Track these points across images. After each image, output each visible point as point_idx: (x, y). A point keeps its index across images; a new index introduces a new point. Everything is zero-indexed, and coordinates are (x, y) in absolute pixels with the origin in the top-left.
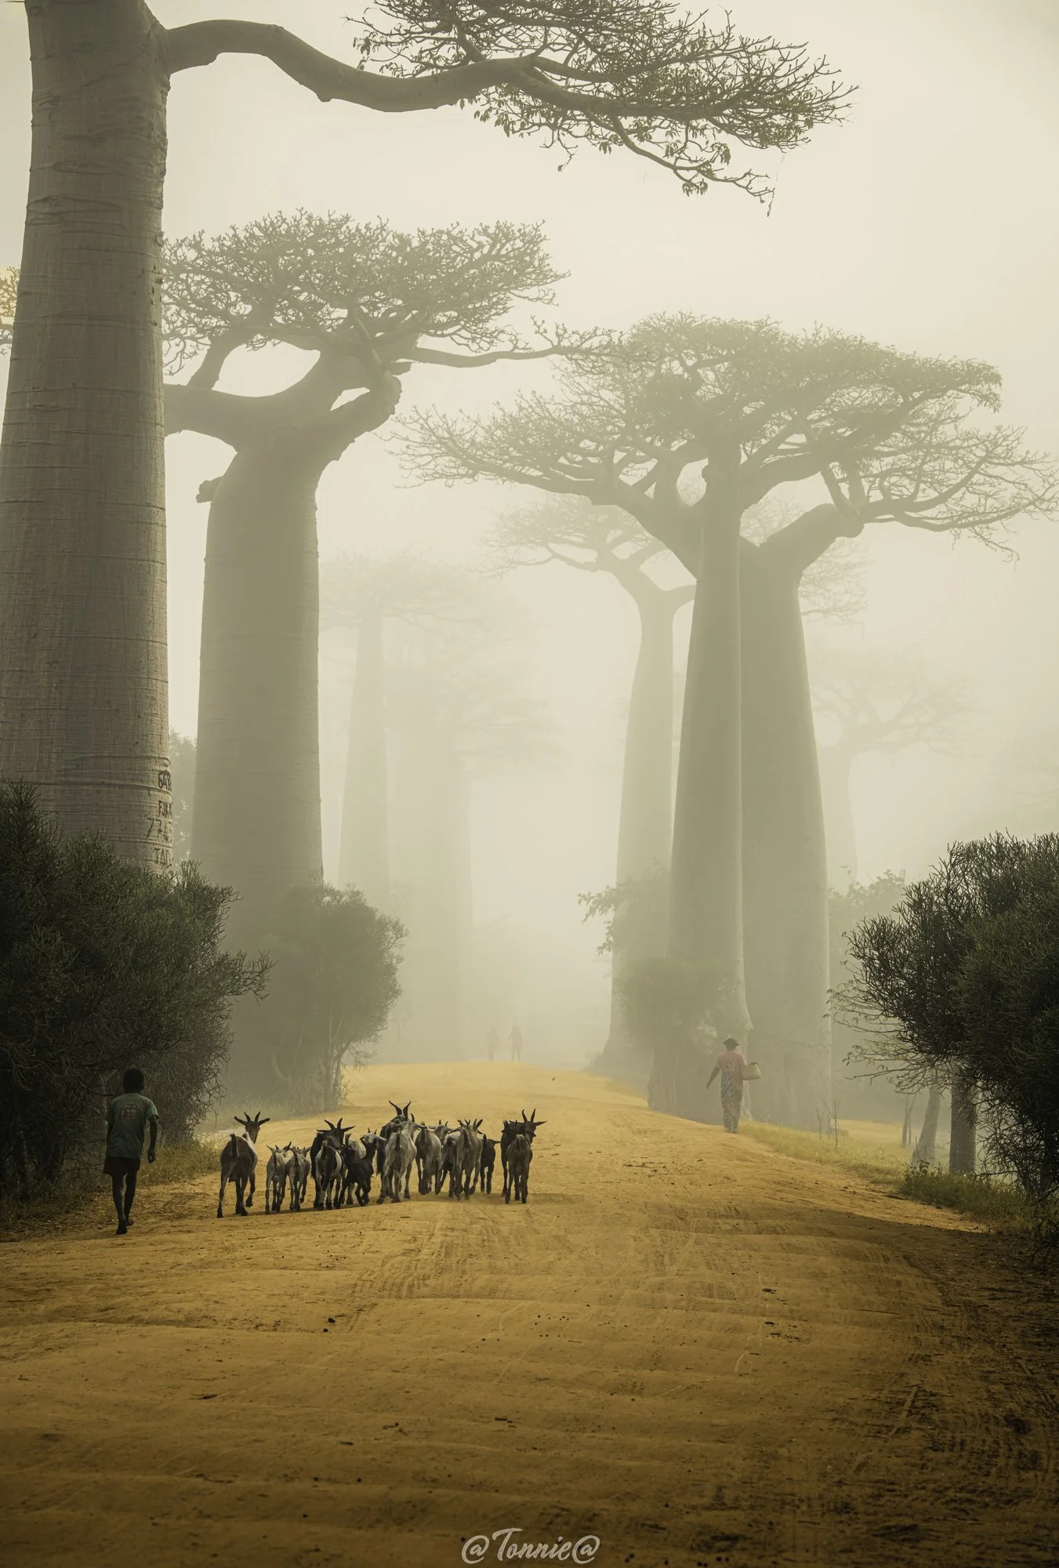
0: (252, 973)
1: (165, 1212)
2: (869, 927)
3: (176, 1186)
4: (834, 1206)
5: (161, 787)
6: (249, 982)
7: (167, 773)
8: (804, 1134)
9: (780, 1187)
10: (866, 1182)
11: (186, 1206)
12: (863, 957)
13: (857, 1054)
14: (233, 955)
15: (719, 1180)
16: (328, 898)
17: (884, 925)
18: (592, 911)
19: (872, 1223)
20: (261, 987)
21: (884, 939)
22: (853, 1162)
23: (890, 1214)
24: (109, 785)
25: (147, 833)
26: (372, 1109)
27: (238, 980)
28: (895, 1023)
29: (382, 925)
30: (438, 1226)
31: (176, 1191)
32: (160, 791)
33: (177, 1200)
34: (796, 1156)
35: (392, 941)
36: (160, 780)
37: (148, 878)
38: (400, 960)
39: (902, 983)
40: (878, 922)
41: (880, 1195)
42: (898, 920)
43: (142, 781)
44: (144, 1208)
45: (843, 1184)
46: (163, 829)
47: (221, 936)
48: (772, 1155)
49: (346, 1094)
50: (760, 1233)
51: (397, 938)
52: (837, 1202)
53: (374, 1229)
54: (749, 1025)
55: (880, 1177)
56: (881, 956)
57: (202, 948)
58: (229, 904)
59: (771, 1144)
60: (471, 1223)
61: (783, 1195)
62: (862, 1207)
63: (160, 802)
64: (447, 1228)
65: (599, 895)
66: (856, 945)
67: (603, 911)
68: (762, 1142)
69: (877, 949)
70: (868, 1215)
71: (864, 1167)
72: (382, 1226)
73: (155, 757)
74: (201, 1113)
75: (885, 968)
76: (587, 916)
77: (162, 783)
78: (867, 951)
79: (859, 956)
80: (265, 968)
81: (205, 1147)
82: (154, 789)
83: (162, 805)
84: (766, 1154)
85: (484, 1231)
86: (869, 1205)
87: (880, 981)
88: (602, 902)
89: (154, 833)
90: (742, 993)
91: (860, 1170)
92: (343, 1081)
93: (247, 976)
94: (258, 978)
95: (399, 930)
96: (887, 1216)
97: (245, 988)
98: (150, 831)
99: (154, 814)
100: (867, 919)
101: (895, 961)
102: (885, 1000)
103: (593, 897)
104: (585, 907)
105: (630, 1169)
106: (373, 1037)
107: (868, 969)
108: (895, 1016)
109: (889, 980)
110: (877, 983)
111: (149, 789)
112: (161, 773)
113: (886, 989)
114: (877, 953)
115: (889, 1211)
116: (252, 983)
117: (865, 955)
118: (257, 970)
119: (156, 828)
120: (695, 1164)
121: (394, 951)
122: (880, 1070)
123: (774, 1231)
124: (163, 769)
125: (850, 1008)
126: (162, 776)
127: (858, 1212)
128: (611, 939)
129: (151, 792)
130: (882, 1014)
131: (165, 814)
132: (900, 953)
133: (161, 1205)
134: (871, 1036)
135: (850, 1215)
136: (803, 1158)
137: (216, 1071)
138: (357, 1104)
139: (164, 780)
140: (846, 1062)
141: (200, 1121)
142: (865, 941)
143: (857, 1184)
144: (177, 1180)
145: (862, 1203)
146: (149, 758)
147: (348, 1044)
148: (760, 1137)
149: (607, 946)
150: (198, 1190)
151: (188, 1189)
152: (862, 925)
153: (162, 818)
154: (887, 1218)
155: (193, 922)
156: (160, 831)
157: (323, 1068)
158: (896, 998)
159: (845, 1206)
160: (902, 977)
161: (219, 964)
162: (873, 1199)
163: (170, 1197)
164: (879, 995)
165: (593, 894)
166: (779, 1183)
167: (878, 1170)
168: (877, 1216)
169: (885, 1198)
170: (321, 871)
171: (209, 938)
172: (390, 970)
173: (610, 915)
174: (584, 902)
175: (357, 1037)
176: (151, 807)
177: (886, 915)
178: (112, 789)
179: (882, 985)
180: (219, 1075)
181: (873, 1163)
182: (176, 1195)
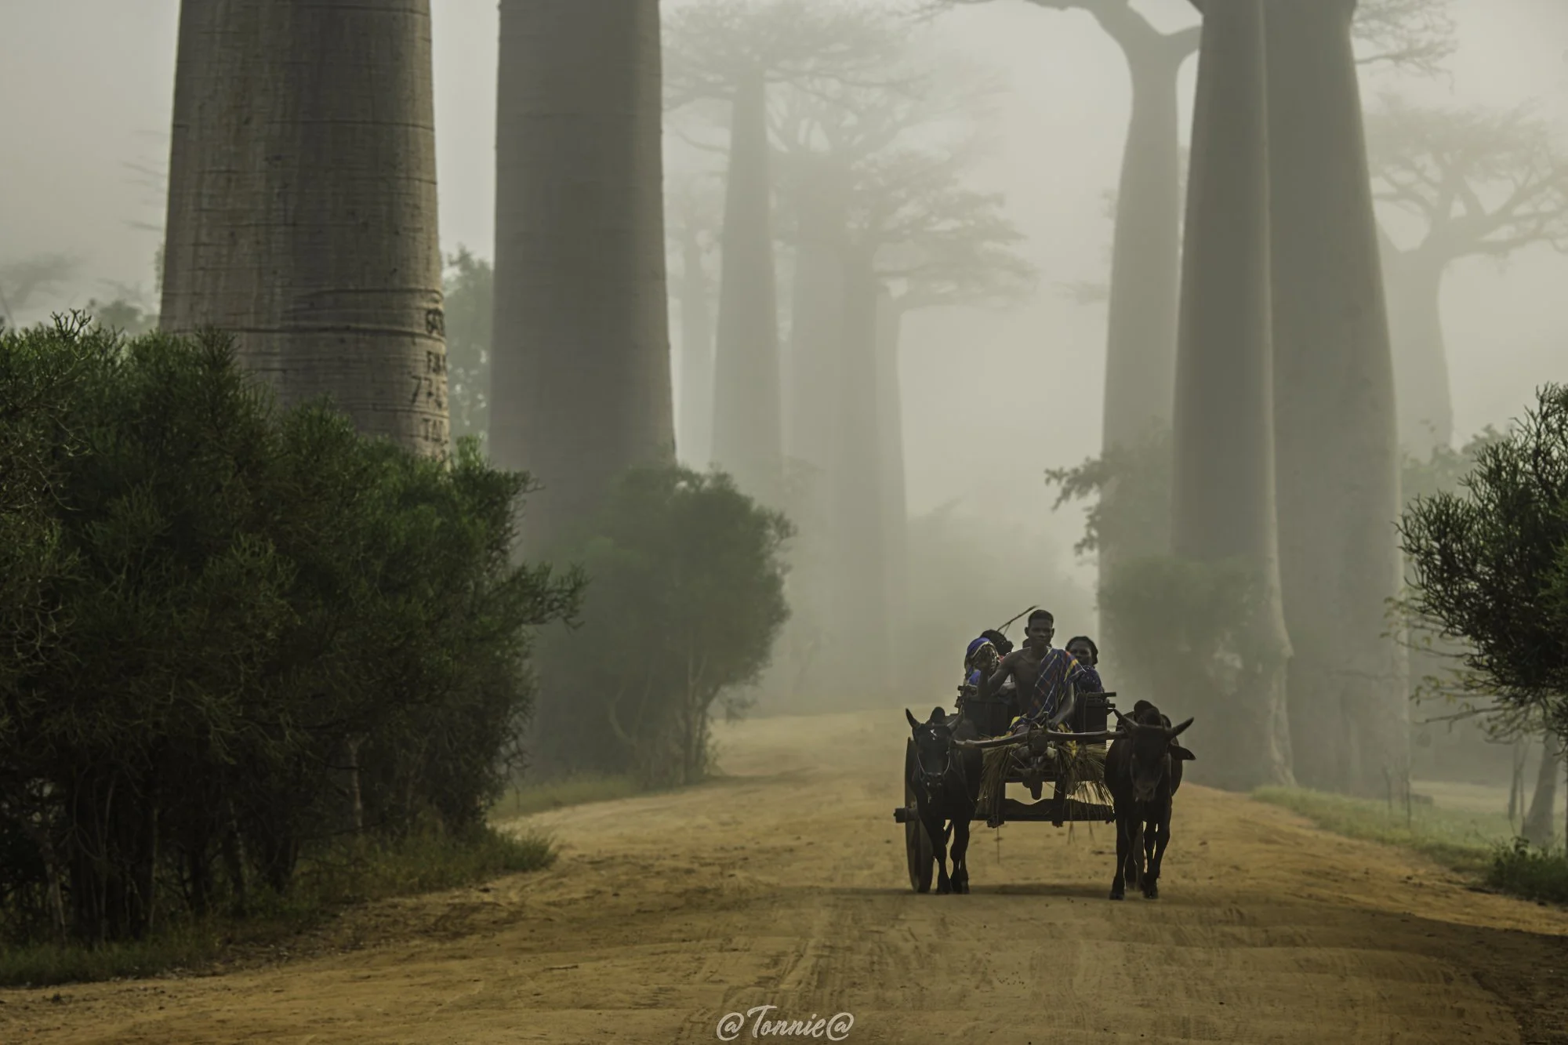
0: (560, 591)
1: (435, 930)
2: (1425, 508)
3: (457, 893)
4: (1386, 905)
5: (431, 332)
6: (556, 604)
7: (437, 312)
8: (1365, 803)
9: (1311, 880)
10: (1445, 869)
11: (468, 921)
12: (1417, 552)
13: (1429, 689)
14: (532, 569)
15: (1224, 870)
16: (683, 484)
17: (1447, 505)
18: (1066, 494)
19: (1433, 928)
20: (573, 612)
21: (1447, 524)
22: (1429, 841)
23: (1468, 914)
24: (357, 331)
25: (411, 397)
26: (752, 780)
27: (541, 603)
28: (1465, 645)
29: (760, 521)
30: (812, 942)
31: (457, 901)
32: (430, 338)
33: (455, 914)
34: (1350, 834)
35: (775, 542)
36: (428, 322)
37: (407, 462)
38: (787, 569)
39: (1473, 586)
40: (1437, 500)
41: (1457, 887)
42: (1464, 496)
43: (403, 325)
44: (406, 925)
45: (1409, 872)
46: (434, 390)
47: (514, 541)
48: (1310, 834)
49: (715, 759)
50: (1271, 945)
51: (782, 538)
52: (1390, 898)
53: (721, 950)
54: (1288, 650)
55: (1461, 861)
56: (1444, 551)
57: (489, 559)
58: (524, 496)
59: (1315, 818)
60: (861, 939)
61: (1315, 891)
62: (1427, 904)
63: (429, 353)
64: (825, 946)
65: (1076, 471)
66: (1408, 535)
67: (1082, 493)
68: (1303, 815)
69: (1438, 540)
70: (1431, 916)
71: (1442, 848)
72: (733, 946)
73: (420, 291)
74: (496, 791)
75: (1449, 566)
76: (1059, 501)
77: (432, 326)
78: (1423, 541)
79: (1411, 550)
80: (578, 585)
81: (502, 836)
82: (421, 335)
83: (432, 357)
84: (1302, 832)
85: (877, 950)
86: (1442, 902)
87: (1443, 585)
88: (1079, 481)
89: (422, 397)
90: (1277, 605)
91: (1438, 853)
92: (711, 742)
93: (554, 595)
94: (569, 599)
95: (784, 527)
96: (1464, 917)
97: (550, 614)
98: (416, 395)
99: (421, 370)
100: (1422, 497)
101: (1464, 556)
102: (1450, 611)
103: (1066, 474)
104: (1056, 488)
105: (1101, 858)
106: (752, 678)
107: (1425, 568)
108: (1465, 633)
109: (1456, 584)
110: (1439, 587)
111: (413, 335)
112: (429, 312)
113: (1452, 596)
114: (1436, 545)
115: (1468, 910)
116: (561, 606)
117: (1419, 548)
118: (568, 587)
119: (424, 391)
120: (1196, 848)
121: (778, 556)
122: (1464, 710)
123: (1291, 942)
124: (432, 306)
125: (1419, 623)
126: (431, 317)
127: (1422, 913)
128: (1094, 533)
129: (417, 340)
130: (1447, 631)
131: (437, 370)
132: (1471, 545)
133: (433, 920)
134: (1451, 662)
135: (1406, 919)
136: (1360, 837)
137: (515, 731)
138: (734, 773)
139: (434, 322)
140: (1415, 700)
141: (496, 801)
142: (1420, 528)
143: (1425, 871)
144: (459, 884)
145: (1429, 899)
146: (412, 291)
147: (716, 690)
148: (1299, 808)
149: (1087, 543)
150: (487, 898)
151: (475, 896)
152: (1415, 505)
153: (432, 376)
154: (1464, 920)
155: (473, 523)
156: (430, 394)
157: (682, 724)
158: (1466, 608)
159: (1404, 902)
160: (1474, 577)
161: (513, 580)
162: (1446, 893)
163: (447, 909)
164: (1442, 604)
165: (1067, 469)
166: (1310, 873)
167: (1462, 852)
168: (1449, 917)
169: (1464, 892)
170: (672, 445)
171: (498, 544)
172: (773, 584)
173: (1093, 498)
174: (1054, 482)
175: (730, 679)
176: (416, 361)
177: (1448, 491)
178: (361, 336)
179: (1446, 590)
180: (521, 737)
181: (1459, 843)
182: (454, 907)
